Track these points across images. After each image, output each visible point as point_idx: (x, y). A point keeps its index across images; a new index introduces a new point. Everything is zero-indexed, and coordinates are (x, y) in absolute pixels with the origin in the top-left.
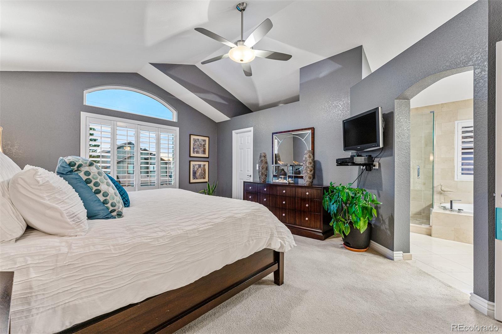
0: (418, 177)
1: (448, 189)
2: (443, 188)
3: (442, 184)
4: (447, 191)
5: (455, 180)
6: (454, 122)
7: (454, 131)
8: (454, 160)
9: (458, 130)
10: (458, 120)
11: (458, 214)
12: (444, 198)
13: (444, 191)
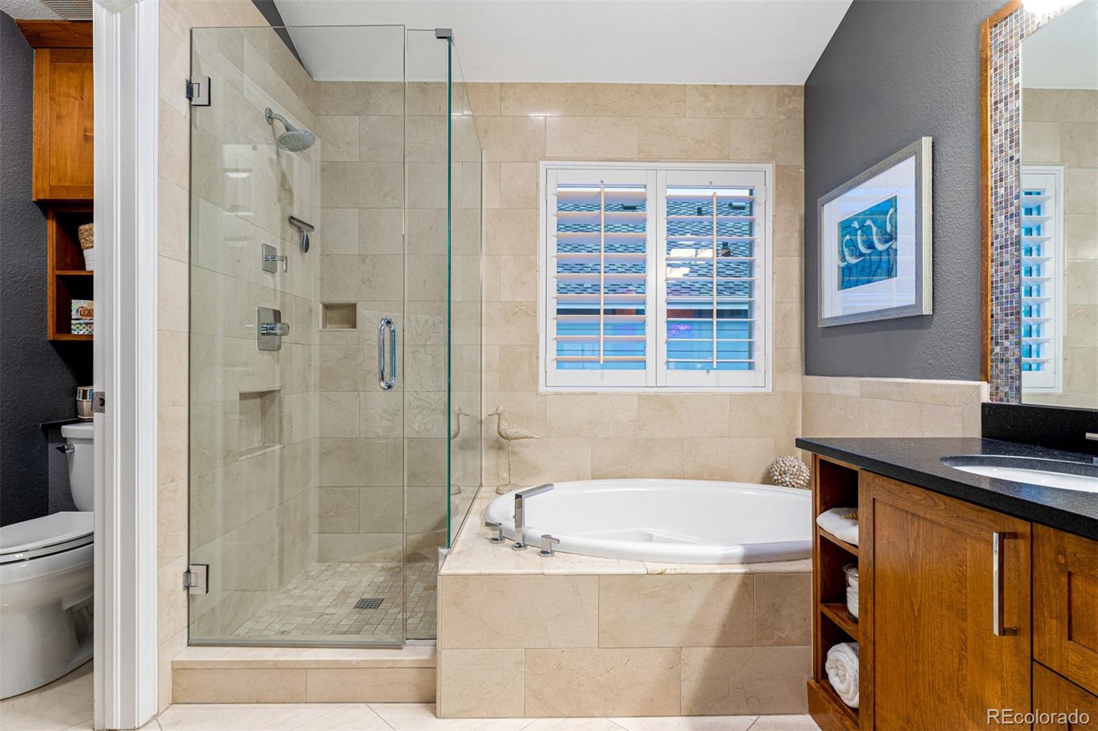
1: (518, 430)
2: (504, 427)
3: (501, 407)
4: (516, 438)
5: (540, 391)
6: (536, 162)
7: (536, 198)
8: (536, 313)
9: (546, 195)
10: (547, 156)
11: (541, 571)
12: (509, 465)
13: (507, 438)
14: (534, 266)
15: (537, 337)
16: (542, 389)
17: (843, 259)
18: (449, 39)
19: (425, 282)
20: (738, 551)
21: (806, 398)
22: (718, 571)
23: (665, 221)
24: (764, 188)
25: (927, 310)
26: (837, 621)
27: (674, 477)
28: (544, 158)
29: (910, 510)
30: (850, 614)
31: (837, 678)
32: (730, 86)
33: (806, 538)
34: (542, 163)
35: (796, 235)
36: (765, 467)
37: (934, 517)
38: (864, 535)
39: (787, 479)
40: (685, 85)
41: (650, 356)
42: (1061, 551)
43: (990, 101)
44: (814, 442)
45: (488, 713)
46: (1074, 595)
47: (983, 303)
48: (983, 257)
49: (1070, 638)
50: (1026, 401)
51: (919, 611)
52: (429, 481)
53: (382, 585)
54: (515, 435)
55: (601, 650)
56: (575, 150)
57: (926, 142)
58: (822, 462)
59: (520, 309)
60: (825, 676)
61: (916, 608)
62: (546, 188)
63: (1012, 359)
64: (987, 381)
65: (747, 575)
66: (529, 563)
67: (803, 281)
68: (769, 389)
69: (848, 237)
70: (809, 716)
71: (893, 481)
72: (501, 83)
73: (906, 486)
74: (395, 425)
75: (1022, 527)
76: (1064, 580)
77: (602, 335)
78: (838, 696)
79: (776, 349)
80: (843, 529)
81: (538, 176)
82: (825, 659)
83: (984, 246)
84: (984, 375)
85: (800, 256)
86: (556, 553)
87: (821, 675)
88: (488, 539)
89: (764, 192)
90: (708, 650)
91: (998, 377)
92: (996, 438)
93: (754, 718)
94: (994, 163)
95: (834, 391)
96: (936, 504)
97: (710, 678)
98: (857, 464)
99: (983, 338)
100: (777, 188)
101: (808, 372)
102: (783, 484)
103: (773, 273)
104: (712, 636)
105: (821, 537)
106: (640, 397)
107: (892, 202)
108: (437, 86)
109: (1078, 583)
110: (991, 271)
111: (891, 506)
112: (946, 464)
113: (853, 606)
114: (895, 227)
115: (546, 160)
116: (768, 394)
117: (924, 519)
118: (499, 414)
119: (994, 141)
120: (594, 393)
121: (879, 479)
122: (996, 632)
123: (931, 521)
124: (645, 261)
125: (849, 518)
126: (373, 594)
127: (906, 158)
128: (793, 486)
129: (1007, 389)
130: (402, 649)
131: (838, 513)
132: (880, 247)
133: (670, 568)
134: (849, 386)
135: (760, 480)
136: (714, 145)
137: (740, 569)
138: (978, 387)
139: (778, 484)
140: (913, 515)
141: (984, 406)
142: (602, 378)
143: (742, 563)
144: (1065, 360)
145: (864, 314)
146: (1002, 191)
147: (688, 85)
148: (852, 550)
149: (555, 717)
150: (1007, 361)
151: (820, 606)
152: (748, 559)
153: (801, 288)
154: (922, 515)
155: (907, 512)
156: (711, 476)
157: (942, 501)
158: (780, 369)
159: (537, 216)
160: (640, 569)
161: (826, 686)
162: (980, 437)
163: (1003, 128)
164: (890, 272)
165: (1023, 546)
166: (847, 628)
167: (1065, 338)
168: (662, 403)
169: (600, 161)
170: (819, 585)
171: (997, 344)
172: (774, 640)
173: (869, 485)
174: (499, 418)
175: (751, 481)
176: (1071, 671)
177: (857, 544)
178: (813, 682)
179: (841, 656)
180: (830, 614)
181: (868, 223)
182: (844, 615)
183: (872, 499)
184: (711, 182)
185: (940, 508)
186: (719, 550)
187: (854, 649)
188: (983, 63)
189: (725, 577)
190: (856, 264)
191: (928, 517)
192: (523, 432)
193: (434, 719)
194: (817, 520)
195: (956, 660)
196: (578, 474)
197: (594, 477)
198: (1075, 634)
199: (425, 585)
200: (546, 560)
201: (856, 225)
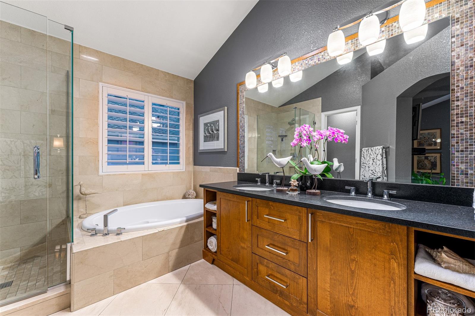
0: (36, 177)
1: (91, 191)
2: (84, 190)
3: (82, 182)
4: (90, 194)
5: (100, 174)
6: (98, 82)
7: (98, 97)
8: (98, 143)
9: (102, 97)
10: (103, 81)
11: (120, 240)
12: (86, 205)
13: (86, 195)
14: (97, 124)
15: (98, 152)
16: (101, 173)
17: (205, 134)
18: (72, 31)
19: (34, 125)
20: (185, 219)
21: (194, 172)
22: (180, 226)
23: (151, 114)
24: (182, 109)
25: (226, 150)
26: (210, 231)
27: (154, 201)
28: (101, 81)
29: (229, 199)
30: (213, 228)
31: (210, 246)
32: (173, 75)
33: (202, 211)
34: (100, 83)
35: (192, 124)
36: (183, 194)
37: (234, 200)
38: (218, 207)
39: (190, 197)
40: (158, 70)
41: (146, 160)
42: (256, 202)
43: (239, 103)
44: (205, 185)
45: (97, 300)
46: (258, 210)
47: (238, 149)
48: (238, 139)
49: (258, 219)
50: (246, 172)
51: (231, 222)
52: (36, 219)
53: (8, 275)
54: (90, 193)
55: (143, 261)
56: (116, 82)
57: (226, 108)
58: (206, 190)
59: (89, 141)
60: (207, 247)
61: (230, 222)
62: (102, 94)
63: (243, 162)
64: (238, 167)
65: (188, 225)
66: (112, 239)
67: (194, 138)
68: (184, 170)
69: (207, 128)
70: (203, 259)
71: (225, 193)
72: (80, 45)
73: (228, 194)
74: (10, 195)
75: (250, 199)
76: (257, 208)
77: (128, 153)
78: (211, 250)
79: (186, 158)
80: (212, 207)
81: (98, 88)
82: (207, 242)
83: (238, 136)
84: (238, 166)
85: (193, 131)
86: (123, 233)
87: (206, 247)
88: (89, 235)
89: (183, 110)
90: (177, 250)
91: (240, 167)
92: (240, 181)
93: (190, 265)
94: (240, 118)
95: (203, 170)
96: (234, 197)
97: (178, 258)
98: (217, 190)
99: (238, 157)
100: (186, 109)
101: (195, 164)
102: (189, 198)
103: (185, 135)
104: (178, 245)
105: (206, 210)
106: (142, 175)
107: (218, 121)
108: (42, 35)
109: (259, 208)
110: (239, 142)
111: (224, 199)
112: (234, 187)
113: (215, 226)
114: (218, 127)
115: (102, 82)
116: (184, 172)
117: (232, 201)
118: (80, 185)
119: (240, 112)
120: (124, 174)
121: (222, 193)
122: (246, 221)
123: (233, 201)
124: (144, 127)
125: (213, 204)
126: (4, 281)
127: (221, 111)
128: (192, 198)
129: (242, 169)
130: (47, 292)
131: (210, 203)
132: (215, 132)
133: (166, 228)
134: (207, 169)
135: (182, 198)
136: (168, 92)
137: (186, 224)
138: (237, 169)
139: (187, 199)
140: (230, 200)
141: (238, 173)
142: (127, 168)
143: (186, 222)
144: (248, 161)
145: (211, 149)
146: (241, 124)
147: (160, 70)
148: (215, 212)
149: (126, 290)
150: (242, 163)
151: (205, 228)
152: (187, 221)
153: (193, 140)
154: (231, 200)
155: (228, 200)
156: (167, 199)
157: (235, 196)
158: (187, 164)
159: (98, 104)
160: (156, 231)
161: (208, 249)
162: (237, 180)
163: (242, 110)
164: (218, 139)
165: (250, 203)
166: (213, 232)
167: (248, 156)
168: (151, 176)
169: (126, 88)
170: (205, 223)
171: (240, 159)
172: (194, 241)
173: (219, 195)
174: (81, 187)
175: (179, 199)
176: (258, 225)
177: (216, 210)
178: (204, 250)
179: (212, 240)
180: (208, 230)
181: (212, 125)
182: (212, 229)
183: (220, 198)
184: (167, 104)
185: (235, 198)
186: (179, 220)
187: (214, 237)
188: (238, 93)
189: (182, 227)
190: (209, 136)
191: (233, 200)
192: (93, 191)
193: (71, 313)
194: (205, 206)
195: (238, 230)
196: (117, 205)
197: (124, 205)
198: (258, 218)
199: (39, 267)
200: (120, 236)
201: (209, 125)
